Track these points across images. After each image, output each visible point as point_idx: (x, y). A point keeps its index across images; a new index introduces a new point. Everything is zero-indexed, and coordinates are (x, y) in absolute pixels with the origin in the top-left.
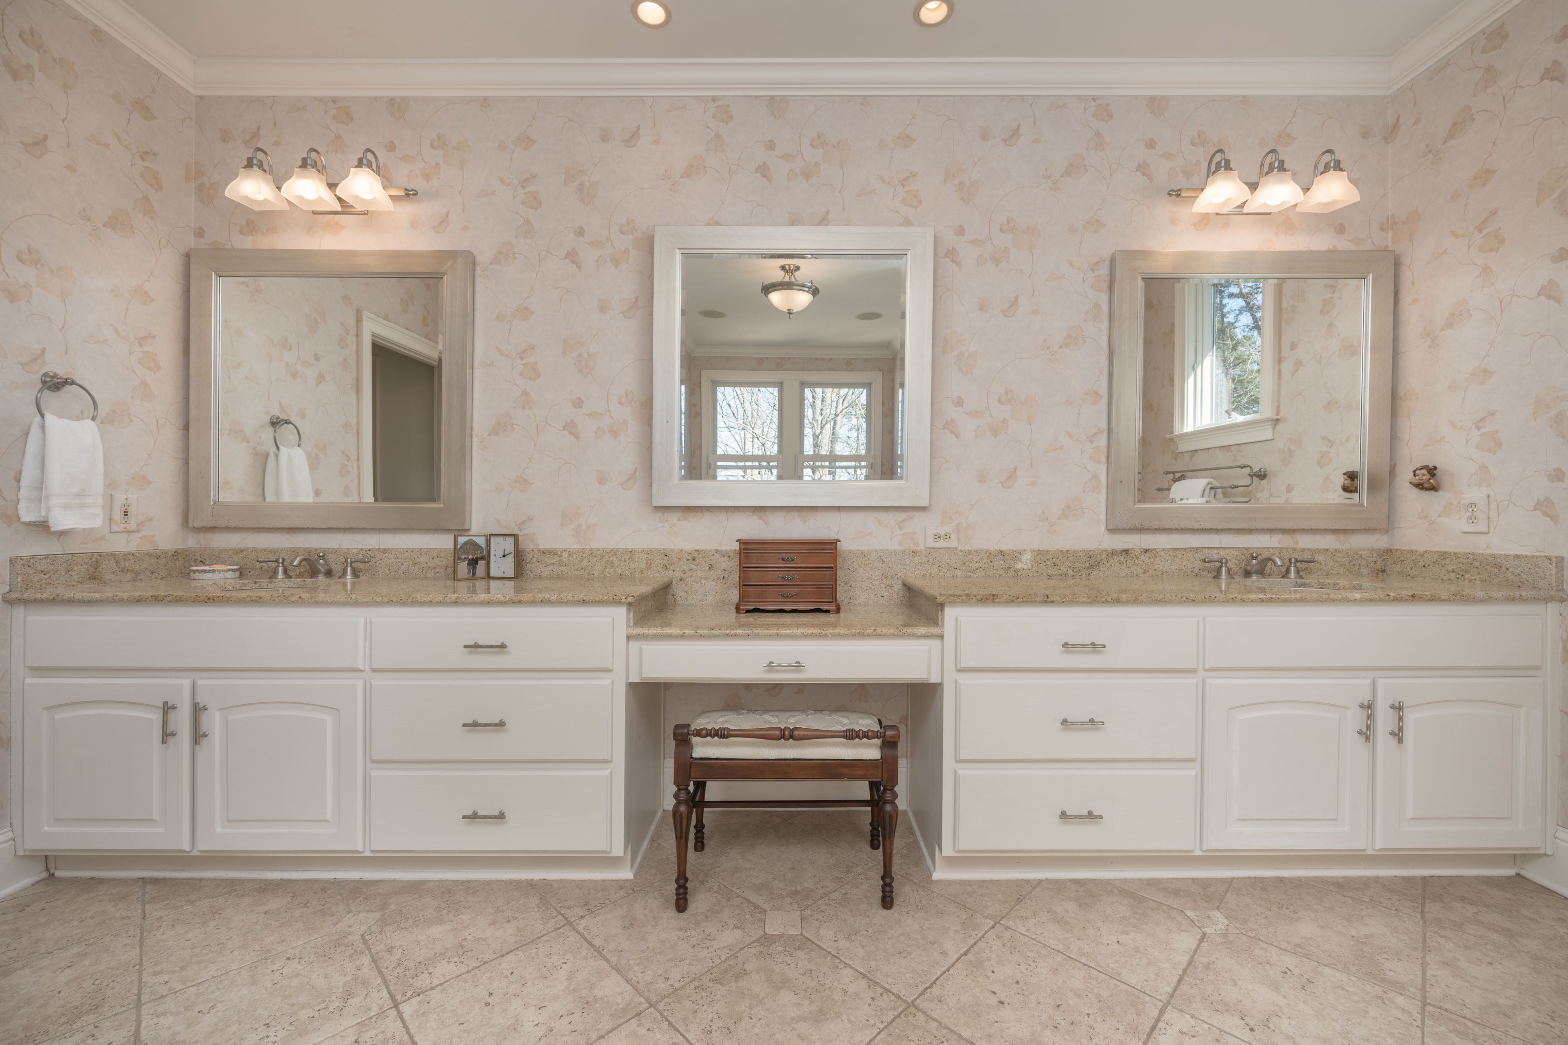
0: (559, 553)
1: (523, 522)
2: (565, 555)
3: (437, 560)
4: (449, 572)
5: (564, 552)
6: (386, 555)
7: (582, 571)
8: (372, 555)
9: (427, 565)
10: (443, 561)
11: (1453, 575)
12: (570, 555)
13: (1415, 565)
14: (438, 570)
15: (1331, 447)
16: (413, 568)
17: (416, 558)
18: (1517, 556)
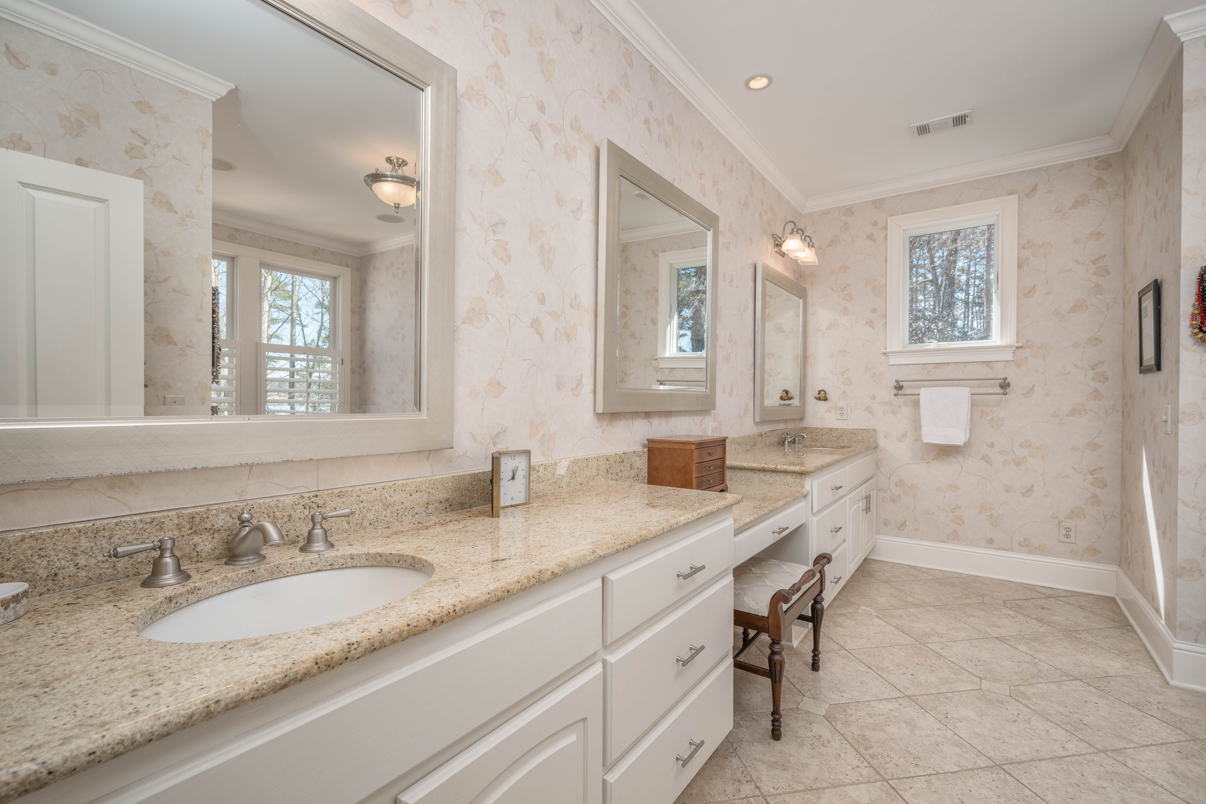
0: (537, 468)
1: (497, 435)
2: (542, 469)
3: (415, 496)
4: (430, 511)
5: (541, 466)
6: (344, 499)
7: (554, 485)
8: (321, 503)
9: (402, 506)
10: (423, 496)
11: (835, 438)
12: (545, 469)
13: (818, 434)
14: (417, 510)
15: (770, 376)
16: (385, 513)
17: (388, 497)
18: (862, 429)
